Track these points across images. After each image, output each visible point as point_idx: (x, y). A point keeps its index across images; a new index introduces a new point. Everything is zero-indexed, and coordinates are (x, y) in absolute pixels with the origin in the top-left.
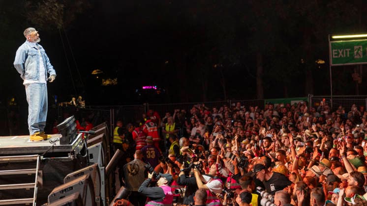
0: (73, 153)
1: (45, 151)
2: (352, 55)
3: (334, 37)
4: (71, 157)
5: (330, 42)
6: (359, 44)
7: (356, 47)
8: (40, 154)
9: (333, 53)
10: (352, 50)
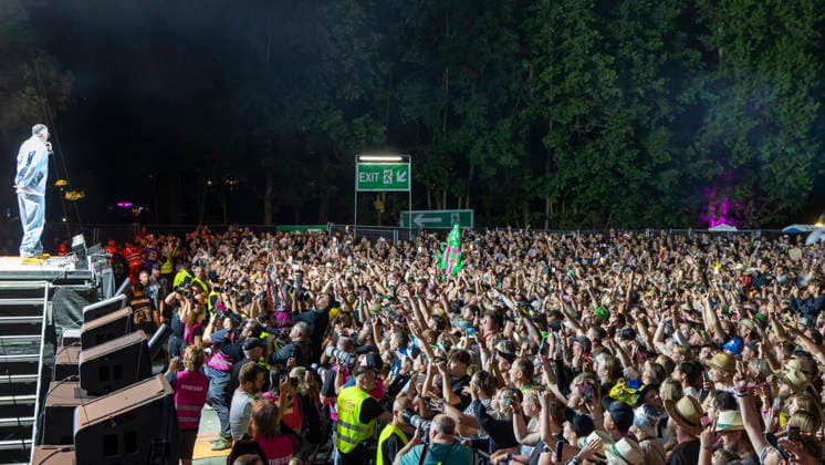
0: (90, 281)
1: (55, 277)
2: (380, 180)
3: (362, 158)
4: (88, 285)
5: (358, 164)
6: (389, 167)
7: (386, 171)
8: (49, 280)
9: (359, 177)
10: (382, 175)
